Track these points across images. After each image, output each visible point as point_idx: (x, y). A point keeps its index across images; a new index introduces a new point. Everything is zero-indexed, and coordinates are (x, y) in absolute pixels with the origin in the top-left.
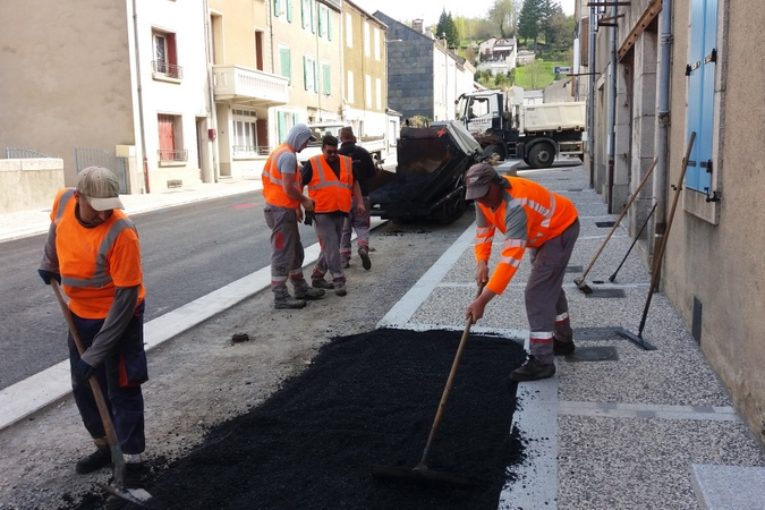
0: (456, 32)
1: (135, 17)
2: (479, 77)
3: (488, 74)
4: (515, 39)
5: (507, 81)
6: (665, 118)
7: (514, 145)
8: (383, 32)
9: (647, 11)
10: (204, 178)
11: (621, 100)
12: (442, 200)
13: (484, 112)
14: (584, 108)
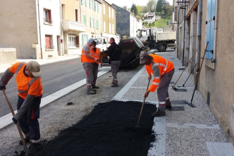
0: (137, 10)
1: (38, 5)
2: (144, 24)
3: (146, 23)
4: (155, 12)
5: (152, 25)
6: (200, 37)
7: (154, 45)
8: (115, 10)
9: (195, 4)
10: (59, 54)
11: (186, 31)
12: (132, 62)
13: (145, 35)
14: (175, 34)
